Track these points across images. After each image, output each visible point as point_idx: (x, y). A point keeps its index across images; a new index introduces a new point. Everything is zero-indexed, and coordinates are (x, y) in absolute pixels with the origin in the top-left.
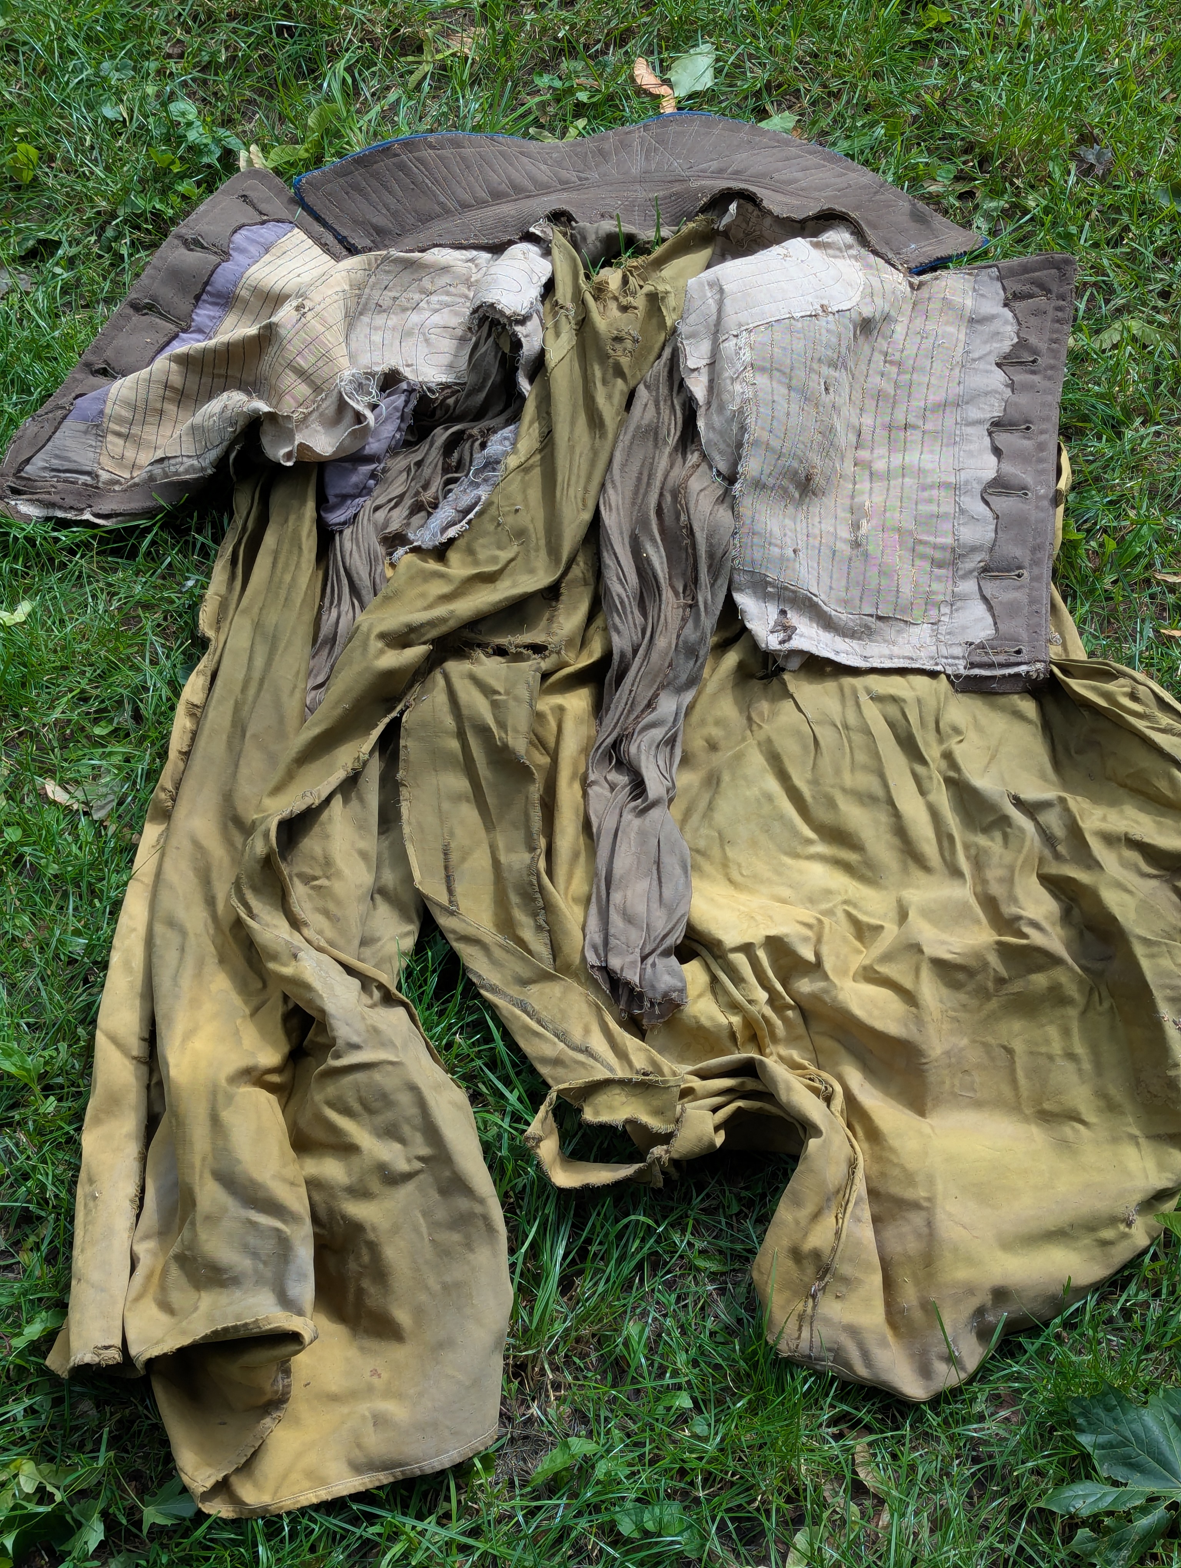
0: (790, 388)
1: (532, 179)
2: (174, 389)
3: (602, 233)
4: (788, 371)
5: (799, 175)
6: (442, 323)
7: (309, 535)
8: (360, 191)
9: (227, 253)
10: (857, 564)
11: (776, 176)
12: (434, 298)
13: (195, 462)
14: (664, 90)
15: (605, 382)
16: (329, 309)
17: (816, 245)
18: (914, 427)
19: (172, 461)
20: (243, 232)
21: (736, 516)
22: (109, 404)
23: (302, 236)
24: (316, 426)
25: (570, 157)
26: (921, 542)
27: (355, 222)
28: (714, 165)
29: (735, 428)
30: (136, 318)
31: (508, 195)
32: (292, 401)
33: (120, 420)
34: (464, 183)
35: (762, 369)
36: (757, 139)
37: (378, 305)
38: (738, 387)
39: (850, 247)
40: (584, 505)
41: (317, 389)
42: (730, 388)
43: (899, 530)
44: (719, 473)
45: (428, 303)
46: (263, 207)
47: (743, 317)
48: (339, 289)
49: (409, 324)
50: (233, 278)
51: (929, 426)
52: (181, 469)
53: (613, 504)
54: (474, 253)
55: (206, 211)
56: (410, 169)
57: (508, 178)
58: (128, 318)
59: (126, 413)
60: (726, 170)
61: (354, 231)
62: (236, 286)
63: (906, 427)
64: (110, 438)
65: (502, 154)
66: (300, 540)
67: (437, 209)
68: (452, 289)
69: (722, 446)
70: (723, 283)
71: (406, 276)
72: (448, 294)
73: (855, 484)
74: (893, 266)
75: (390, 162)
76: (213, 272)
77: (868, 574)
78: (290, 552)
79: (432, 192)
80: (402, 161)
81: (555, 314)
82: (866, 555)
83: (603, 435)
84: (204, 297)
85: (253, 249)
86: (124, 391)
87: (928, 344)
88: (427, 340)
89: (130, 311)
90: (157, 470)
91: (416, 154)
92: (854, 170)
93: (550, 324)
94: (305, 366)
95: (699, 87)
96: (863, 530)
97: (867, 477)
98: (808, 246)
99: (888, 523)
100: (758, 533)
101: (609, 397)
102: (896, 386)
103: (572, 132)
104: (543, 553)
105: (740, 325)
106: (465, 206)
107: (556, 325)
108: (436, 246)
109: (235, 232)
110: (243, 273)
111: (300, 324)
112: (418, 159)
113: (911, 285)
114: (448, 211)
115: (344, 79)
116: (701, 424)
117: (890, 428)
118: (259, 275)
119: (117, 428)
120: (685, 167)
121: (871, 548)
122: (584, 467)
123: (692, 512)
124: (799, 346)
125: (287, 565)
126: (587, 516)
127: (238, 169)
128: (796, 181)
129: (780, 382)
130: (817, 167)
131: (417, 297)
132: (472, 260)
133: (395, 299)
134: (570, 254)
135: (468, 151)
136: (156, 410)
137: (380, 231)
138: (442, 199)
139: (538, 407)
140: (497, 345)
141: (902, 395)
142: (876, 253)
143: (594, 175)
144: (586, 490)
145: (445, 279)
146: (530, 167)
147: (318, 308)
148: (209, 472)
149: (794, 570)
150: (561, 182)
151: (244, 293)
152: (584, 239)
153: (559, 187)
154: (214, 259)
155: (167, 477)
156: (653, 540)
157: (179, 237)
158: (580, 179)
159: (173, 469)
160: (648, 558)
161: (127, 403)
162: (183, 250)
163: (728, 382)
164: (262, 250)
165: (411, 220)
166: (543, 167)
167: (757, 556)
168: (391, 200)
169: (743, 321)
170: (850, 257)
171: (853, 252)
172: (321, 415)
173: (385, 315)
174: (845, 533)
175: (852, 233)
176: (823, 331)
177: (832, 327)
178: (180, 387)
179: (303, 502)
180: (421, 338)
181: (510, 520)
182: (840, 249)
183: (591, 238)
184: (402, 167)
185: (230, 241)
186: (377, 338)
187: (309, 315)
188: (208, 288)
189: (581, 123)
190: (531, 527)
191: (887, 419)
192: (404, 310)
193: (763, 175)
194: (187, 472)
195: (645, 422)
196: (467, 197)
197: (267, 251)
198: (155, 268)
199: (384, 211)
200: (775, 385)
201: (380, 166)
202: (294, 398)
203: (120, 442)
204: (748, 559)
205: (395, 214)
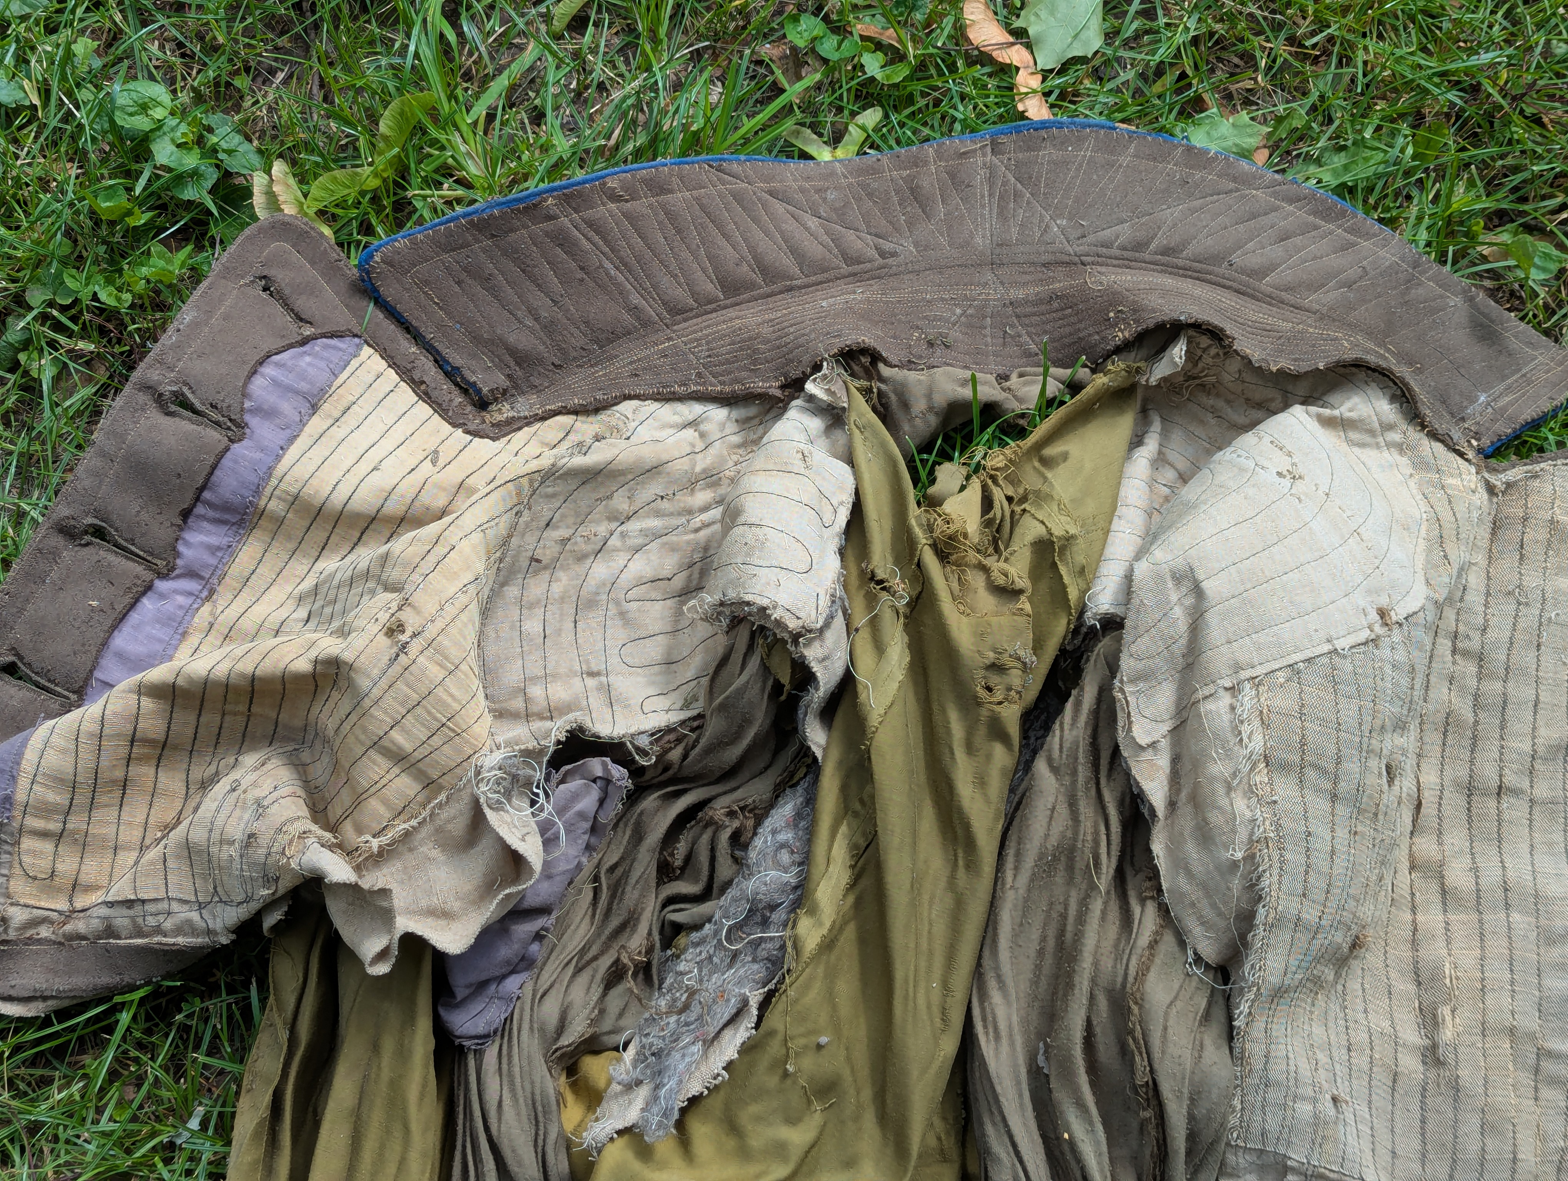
0: (1334, 797)
1: (795, 252)
2: (148, 742)
3: (940, 400)
4: (1331, 767)
5: (1275, 252)
6: (649, 572)
7: (422, 1096)
8: (486, 281)
9: (241, 426)
10: (1439, 1102)
11: (1235, 258)
12: (634, 526)
13: (195, 916)
14: (1016, 55)
15: (970, 748)
16: (453, 630)
17: (1328, 423)
18: (1516, 792)
19: (150, 908)
20: (268, 370)
21: (1236, 1056)
22: (23, 782)
23: (378, 363)
24: (428, 849)
25: (859, 200)
26: (1551, 1054)
27: (477, 339)
28: (1125, 232)
29: (1236, 884)
30: (69, 554)
31: (753, 286)
32: (382, 810)
33: (45, 810)
34: (673, 265)
35: (1285, 767)
36: (1198, 175)
37: (534, 560)
38: (1240, 805)
39: (1389, 427)
40: (945, 1020)
41: (430, 785)
42: (1223, 802)
43: (1512, 1032)
44: (1198, 959)
45: (623, 535)
46: (301, 303)
47: (1243, 650)
48: (469, 577)
49: (591, 583)
50: (253, 478)
51: (1542, 791)
52: (168, 925)
53: (1002, 1026)
54: (697, 409)
55: (195, 325)
56: (575, 244)
57: (752, 249)
58: (54, 555)
59: (57, 797)
60: (1147, 244)
61: (474, 356)
62: (258, 491)
63: (1500, 791)
64: (28, 843)
65: (738, 197)
66: (405, 1109)
67: (627, 318)
68: (665, 505)
69: (1208, 912)
70: (1200, 575)
71: (585, 497)
72: (658, 514)
73: (1414, 910)
74: (1461, 455)
75: (537, 229)
76: (214, 467)
77: (1463, 1129)
78: (388, 1131)
79: (618, 285)
80: (562, 230)
81: (871, 600)
82: (1456, 1087)
83: (972, 865)
84: (200, 509)
85: (288, 408)
86: (52, 759)
87: (1529, 617)
88: (622, 614)
89: (58, 541)
90: (121, 919)
91: (589, 213)
92: (1368, 236)
93: (861, 620)
94: (408, 746)
95: (1077, 51)
96: (1447, 1034)
97: (1437, 898)
98: (1313, 425)
99: (1492, 1018)
100: (1278, 1084)
101: (981, 782)
102: (1476, 706)
103: (855, 134)
104: (869, 1120)
105: (1237, 668)
106: (677, 311)
107: (874, 623)
108: (629, 397)
109: (254, 372)
110: (270, 469)
111: (396, 669)
112: (590, 224)
113: (1491, 490)
114: (646, 323)
115: (442, 36)
116: (1158, 847)
117: (1470, 790)
118: (302, 471)
119: (38, 824)
120: (1074, 234)
121: (1464, 1073)
122: (940, 928)
123: (1157, 1054)
124: (1349, 712)
125: (380, 1159)
126: (949, 1046)
127: (254, 218)
128: (1272, 267)
129: (1318, 790)
130: (1306, 229)
131: (602, 529)
132: (693, 424)
133: (564, 541)
134: (883, 445)
135: (679, 198)
136: (114, 782)
137: (522, 359)
138: (635, 299)
139: (844, 789)
140: (765, 669)
141: (1489, 721)
142: (1434, 435)
143: (906, 247)
144: (945, 986)
145: (654, 488)
146: (790, 226)
147: (431, 631)
148: (224, 940)
149: (1336, 1141)
150: (849, 259)
151: (275, 506)
152: (905, 405)
153: (845, 269)
154: (214, 436)
155: (140, 934)
156: (1080, 1105)
157: (147, 388)
158: (883, 254)
159: (151, 921)
160: (1072, 1143)
161: (57, 780)
162: (155, 416)
163: (1221, 790)
164: (305, 408)
165: (577, 339)
166: (813, 223)
167: (1272, 1123)
168: (540, 301)
169: (1243, 657)
170: (1389, 445)
171: (1395, 436)
172: (439, 830)
173: (546, 575)
174: (1411, 1035)
175: (1393, 399)
176: (1388, 669)
177: (1401, 656)
178: (162, 737)
179: (409, 1020)
180: (613, 610)
181: (808, 1063)
182: (1372, 432)
183: (919, 405)
184: (562, 240)
185: (245, 395)
186: (533, 626)
187: (414, 647)
188: (206, 495)
189: (871, 117)
190: (846, 1073)
191: (1463, 773)
192: (581, 558)
193: (1216, 259)
194: (179, 930)
195: (1053, 841)
196: (680, 294)
197: (314, 408)
198: (103, 454)
199: (529, 322)
200: (1310, 796)
201: (520, 237)
202: (385, 802)
203: (48, 846)
204: (1256, 1128)
205: (549, 328)
